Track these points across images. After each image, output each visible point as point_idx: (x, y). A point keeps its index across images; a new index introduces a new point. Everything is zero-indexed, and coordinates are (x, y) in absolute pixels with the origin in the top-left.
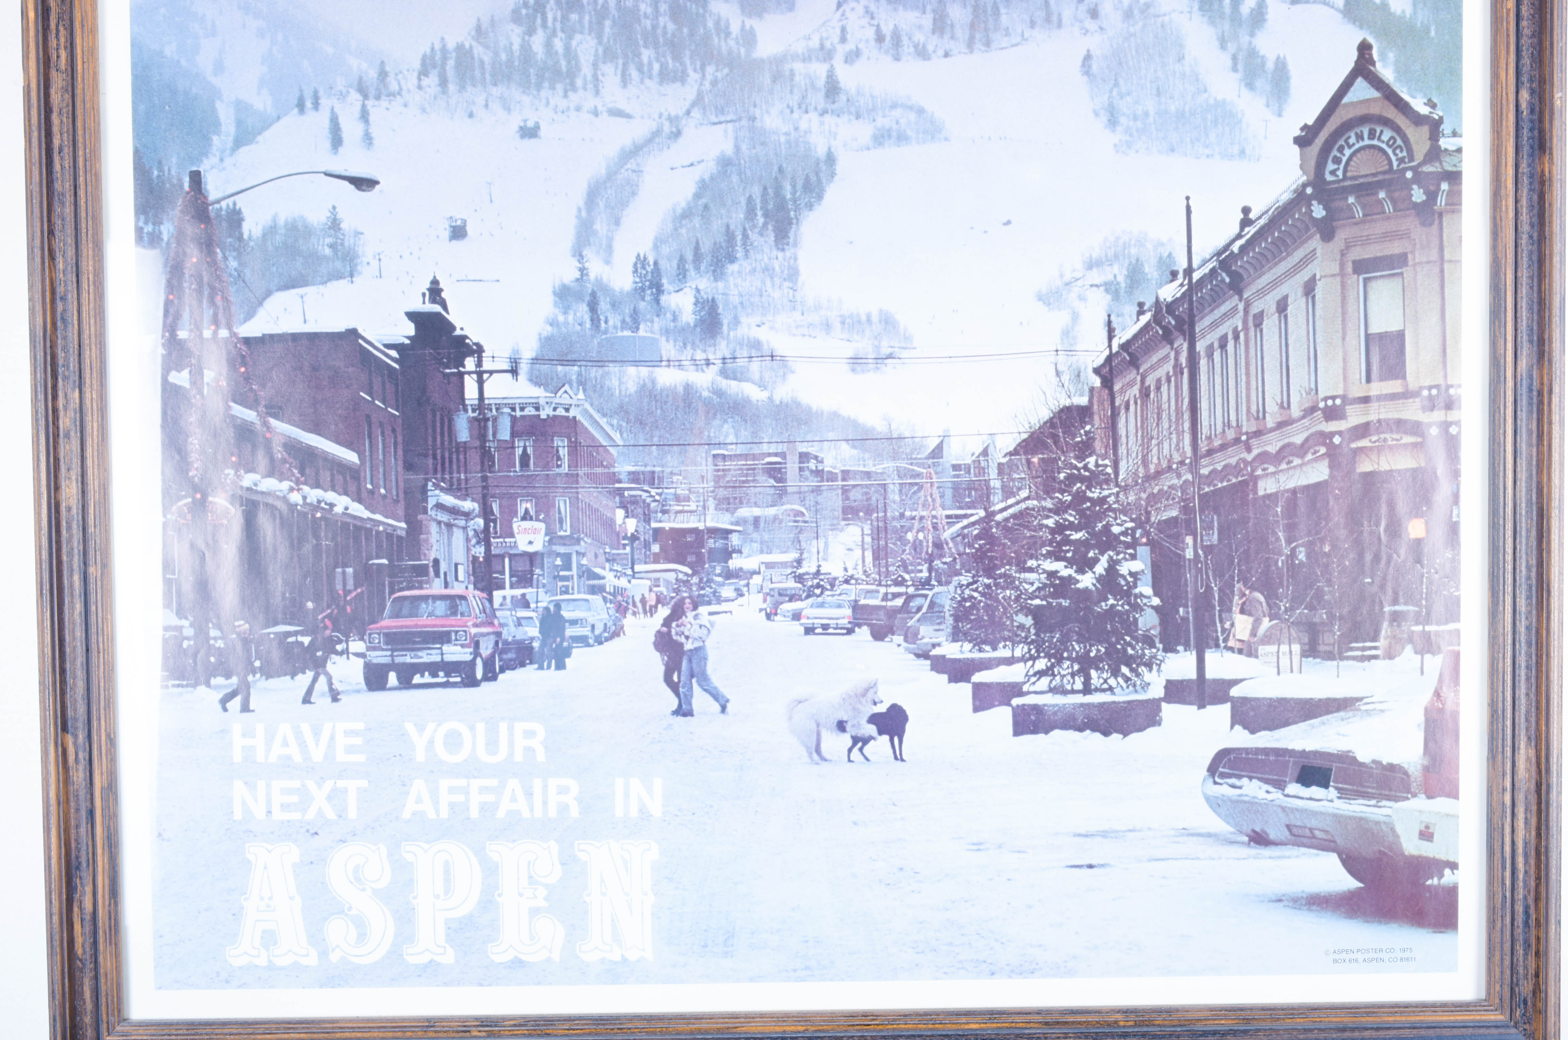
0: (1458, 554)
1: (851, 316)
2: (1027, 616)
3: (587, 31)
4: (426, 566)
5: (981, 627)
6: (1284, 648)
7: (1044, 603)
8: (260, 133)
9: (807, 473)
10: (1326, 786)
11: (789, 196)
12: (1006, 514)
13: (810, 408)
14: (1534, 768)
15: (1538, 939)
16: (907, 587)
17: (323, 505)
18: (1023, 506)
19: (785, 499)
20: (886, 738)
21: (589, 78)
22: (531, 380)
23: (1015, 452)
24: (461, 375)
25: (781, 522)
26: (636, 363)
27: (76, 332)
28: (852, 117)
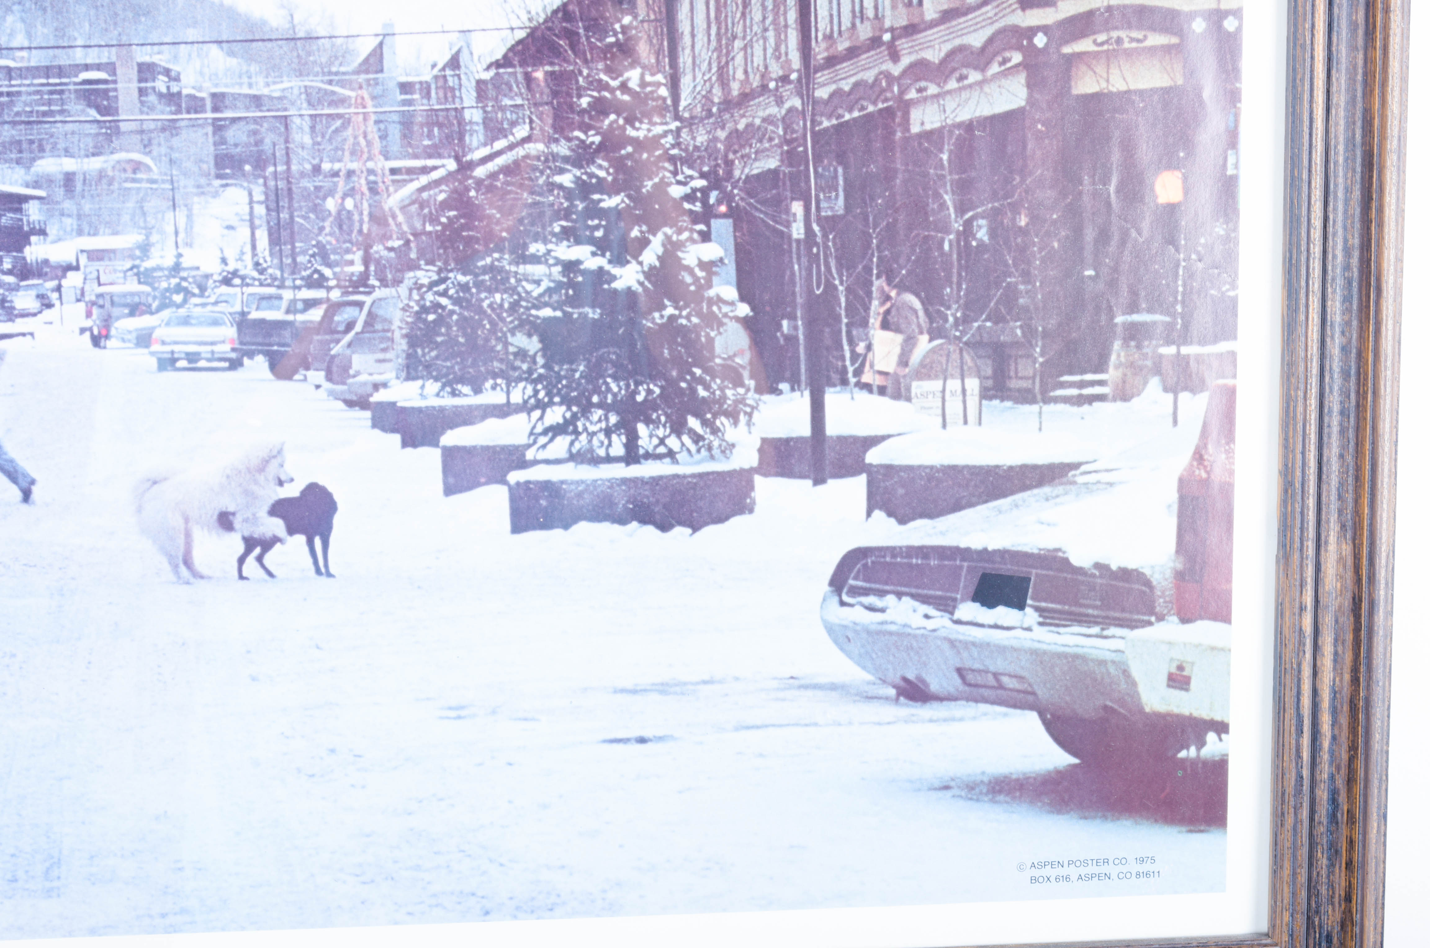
0: (1235, 229)
2: (530, 335)
5: (453, 356)
6: (954, 384)
7: (559, 314)
9: (152, 98)
10: (1021, 606)
12: (491, 166)
14: (1350, 574)
15: (1351, 842)
16: (329, 289)
18: (520, 152)
19: (116, 144)
20: (300, 539)
23: (505, 62)
25: (111, 182)
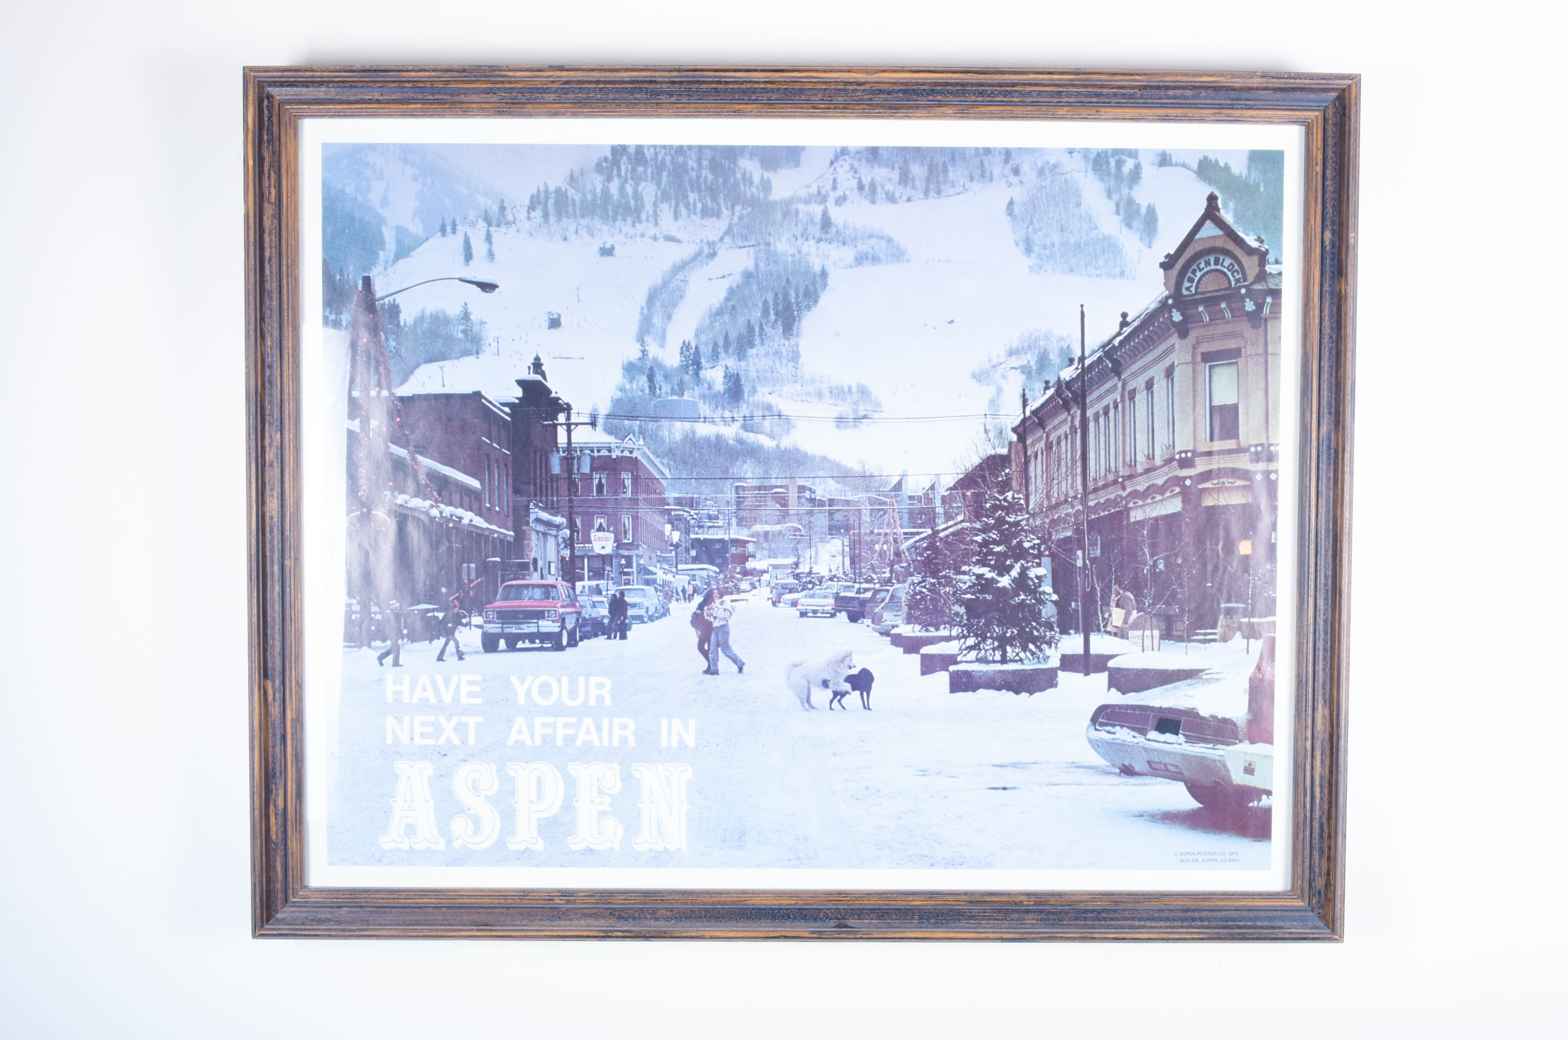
0: (1275, 567)
1: (837, 388)
2: (961, 606)
3: (649, 180)
4: (528, 563)
5: (927, 614)
6: (1148, 633)
7: (974, 597)
8: (413, 250)
9: (803, 500)
10: (1177, 733)
11: (793, 300)
12: (947, 532)
13: (806, 454)
14: (1328, 723)
15: (1329, 847)
16: (875, 584)
17: (454, 518)
18: (959, 526)
19: (787, 519)
20: (858, 693)
21: (651, 213)
22: (605, 430)
23: (954, 488)
24: (555, 426)
25: (784, 535)
26: (681, 419)
27: (279, 391)
28: (840, 244)
